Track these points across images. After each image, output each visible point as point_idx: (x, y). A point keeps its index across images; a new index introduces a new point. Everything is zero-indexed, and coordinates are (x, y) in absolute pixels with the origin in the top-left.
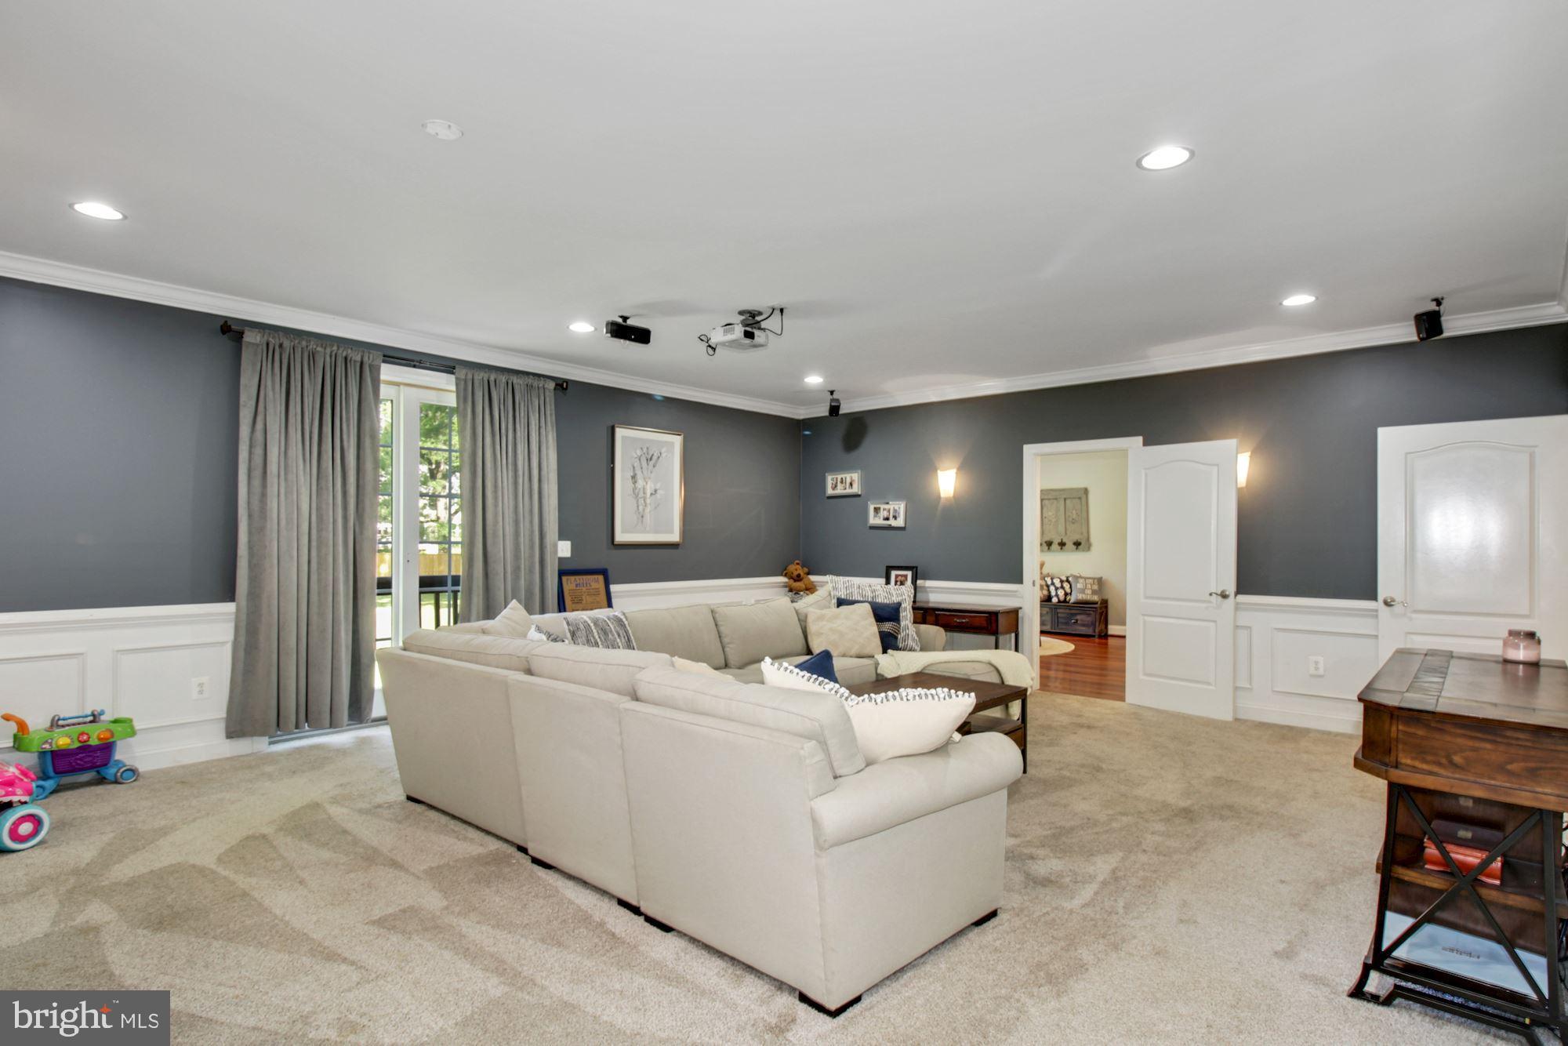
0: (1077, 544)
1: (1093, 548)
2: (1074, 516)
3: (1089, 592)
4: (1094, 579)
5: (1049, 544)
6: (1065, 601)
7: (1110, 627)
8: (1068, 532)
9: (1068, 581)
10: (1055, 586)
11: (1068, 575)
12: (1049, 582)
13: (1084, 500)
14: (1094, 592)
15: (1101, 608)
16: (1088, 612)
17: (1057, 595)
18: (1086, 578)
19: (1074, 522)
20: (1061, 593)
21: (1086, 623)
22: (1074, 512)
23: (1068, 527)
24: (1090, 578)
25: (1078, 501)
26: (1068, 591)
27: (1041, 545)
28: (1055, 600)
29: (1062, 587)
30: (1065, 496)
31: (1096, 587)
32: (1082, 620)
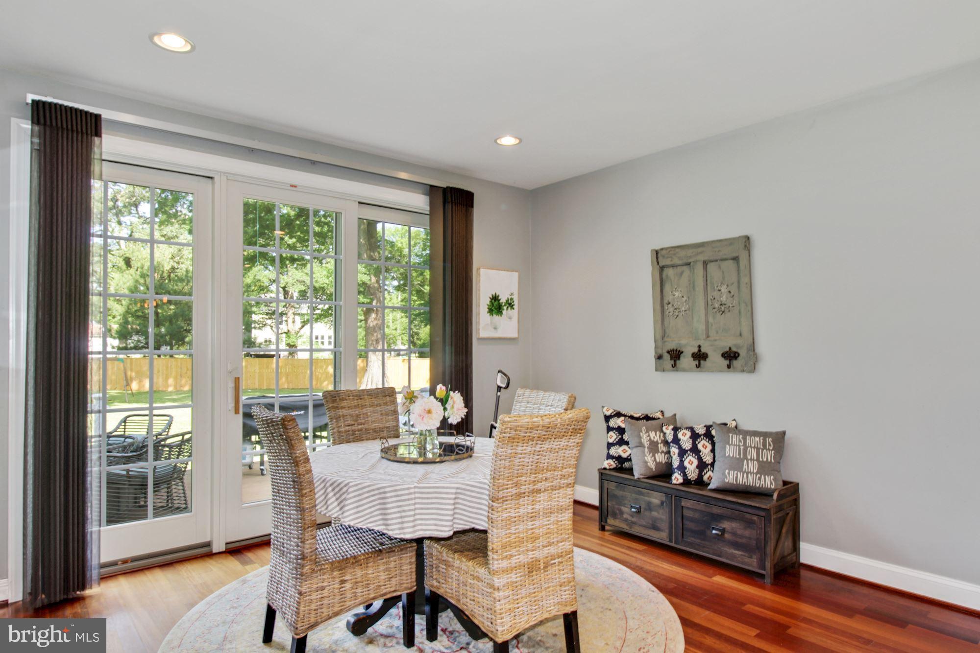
0: (731, 356)
1: (762, 366)
2: (724, 299)
3: (753, 467)
4: (765, 435)
5: (675, 355)
6: (700, 483)
7: (804, 546)
8: (712, 333)
9: (708, 435)
10: (680, 447)
11: (710, 423)
12: (670, 438)
13: (743, 262)
14: (764, 468)
15: (780, 509)
16: (748, 516)
17: (682, 468)
18: (746, 433)
19: (723, 309)
20: (691, 464)
21: (744, 541)
22: (724, 289)
23: (711, 320)
24: (755, 434)
25: (731, 264)
26: (708, 459)
27: (659, 357)
28: (677, 478)
29: (695, 450)
30: (706, 258)
31: (768, 456)
32: (734, 534)
